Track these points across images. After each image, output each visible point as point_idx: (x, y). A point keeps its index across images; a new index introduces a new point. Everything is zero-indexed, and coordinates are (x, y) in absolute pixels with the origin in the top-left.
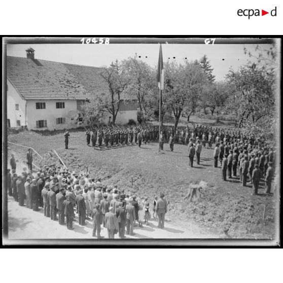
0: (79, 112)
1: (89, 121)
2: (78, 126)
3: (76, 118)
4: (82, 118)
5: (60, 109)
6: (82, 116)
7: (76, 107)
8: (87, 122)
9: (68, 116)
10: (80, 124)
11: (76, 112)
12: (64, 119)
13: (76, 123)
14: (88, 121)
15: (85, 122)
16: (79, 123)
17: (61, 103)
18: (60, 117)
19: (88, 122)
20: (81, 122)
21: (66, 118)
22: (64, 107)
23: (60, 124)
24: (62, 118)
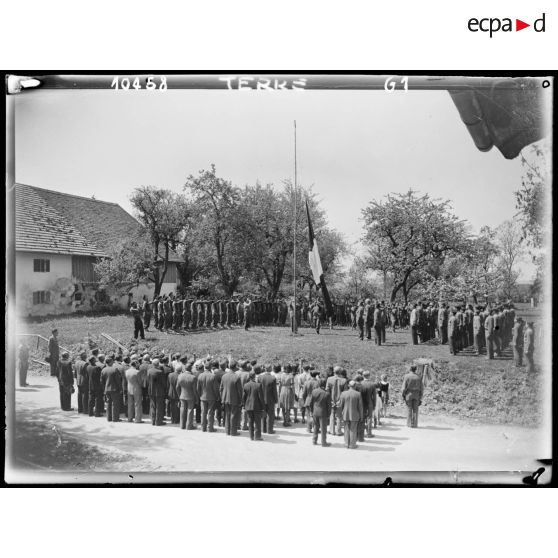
0: (75, 281)
1: (94, 299)
2: (73, 309)
3: (70, 293)
4: (80, 294)
5: (41, 274)
6: (81, 290)
7: (70, 271)
8: (89, 302)
9: (56, 288)
10: (77, 306)
11: (71, 281)
12: (48, 293)
13: (70, 304)
14: (91, 300)
15: (87, 302)
16: (74, 303)
17: (43, 261)
18: (41, 289)
19: (92, 303)
20: (79, 302)
21: (52, 292)
22: (48, 270)
23: (40, 305)
24: (43, 292)
